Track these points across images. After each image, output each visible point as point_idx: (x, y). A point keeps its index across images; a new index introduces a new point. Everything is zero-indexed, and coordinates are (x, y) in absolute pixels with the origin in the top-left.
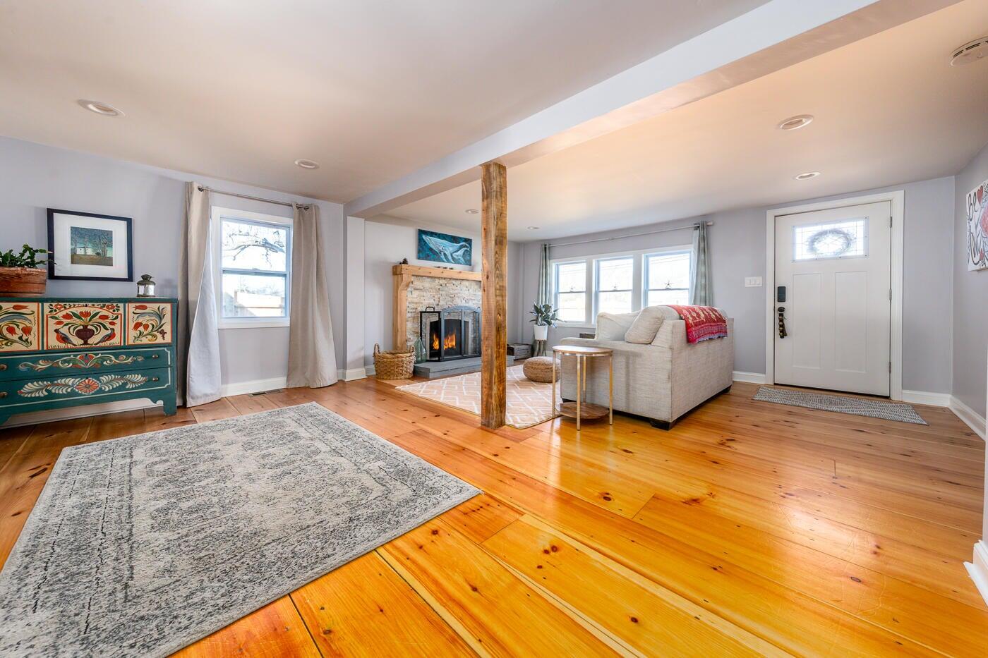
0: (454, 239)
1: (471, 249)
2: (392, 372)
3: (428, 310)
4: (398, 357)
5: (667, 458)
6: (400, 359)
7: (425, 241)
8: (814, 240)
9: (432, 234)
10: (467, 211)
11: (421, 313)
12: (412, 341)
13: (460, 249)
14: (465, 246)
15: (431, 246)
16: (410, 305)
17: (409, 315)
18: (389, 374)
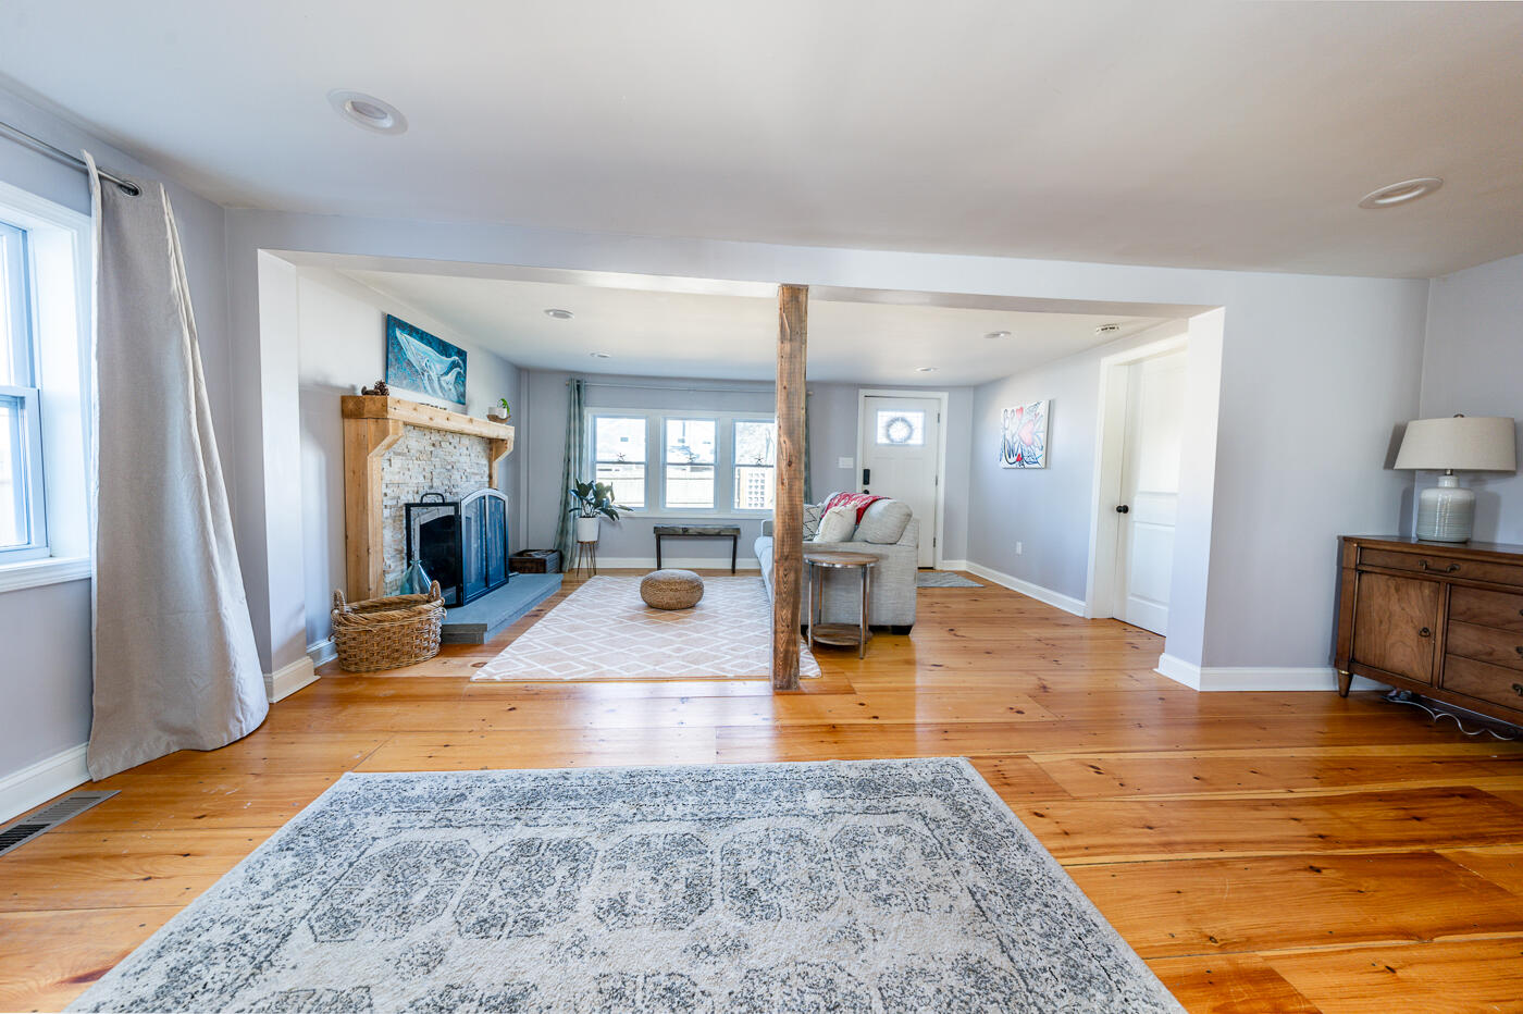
0: (444, 348)
1: (465, 372)
2: (407, 648)
3: (425, 500)
4: (420, 613)
5: (970, 660)
6: (424, 617)
7: (399, 344)
8: (889, 425)
9: (413, 331)
10: (548, 311)
11: (408, 506)
12: (394, 571)
13: (451, 369)
14: (458, 365)
15: (410, 356)
16: (388, 491)
17: (387, 512)
18: (396, 655)
